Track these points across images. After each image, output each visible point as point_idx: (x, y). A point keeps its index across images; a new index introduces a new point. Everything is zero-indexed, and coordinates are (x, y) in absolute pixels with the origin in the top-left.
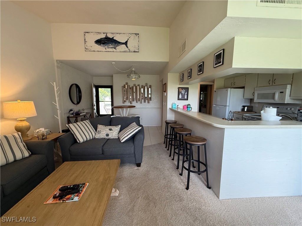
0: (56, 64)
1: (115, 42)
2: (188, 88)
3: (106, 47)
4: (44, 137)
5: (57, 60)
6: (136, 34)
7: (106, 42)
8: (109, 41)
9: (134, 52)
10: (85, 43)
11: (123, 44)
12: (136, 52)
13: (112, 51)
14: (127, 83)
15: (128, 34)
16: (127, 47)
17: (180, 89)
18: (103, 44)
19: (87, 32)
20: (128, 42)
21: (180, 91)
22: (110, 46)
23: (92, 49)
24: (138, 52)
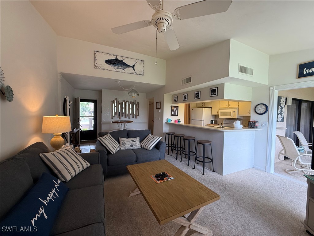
0: (59, 77)
1: (124, 64)
2: (178, 106)
3: (115, 67)
5: (61, 73)
6: (142, 61)
7: (116, 63)
8: (118, 62)
9: (140, 75)
10: (95, 61)
11: (131, 67)
12: (141, 75)
13: (121, 71)
14: (116, 99)
15: (135, 60)
16: (134, 70)
18: (113, 64)
19: (98, 52)
20: (135, 66)
22: (119, 67)
23: (102, 68)
24: (143, 75)
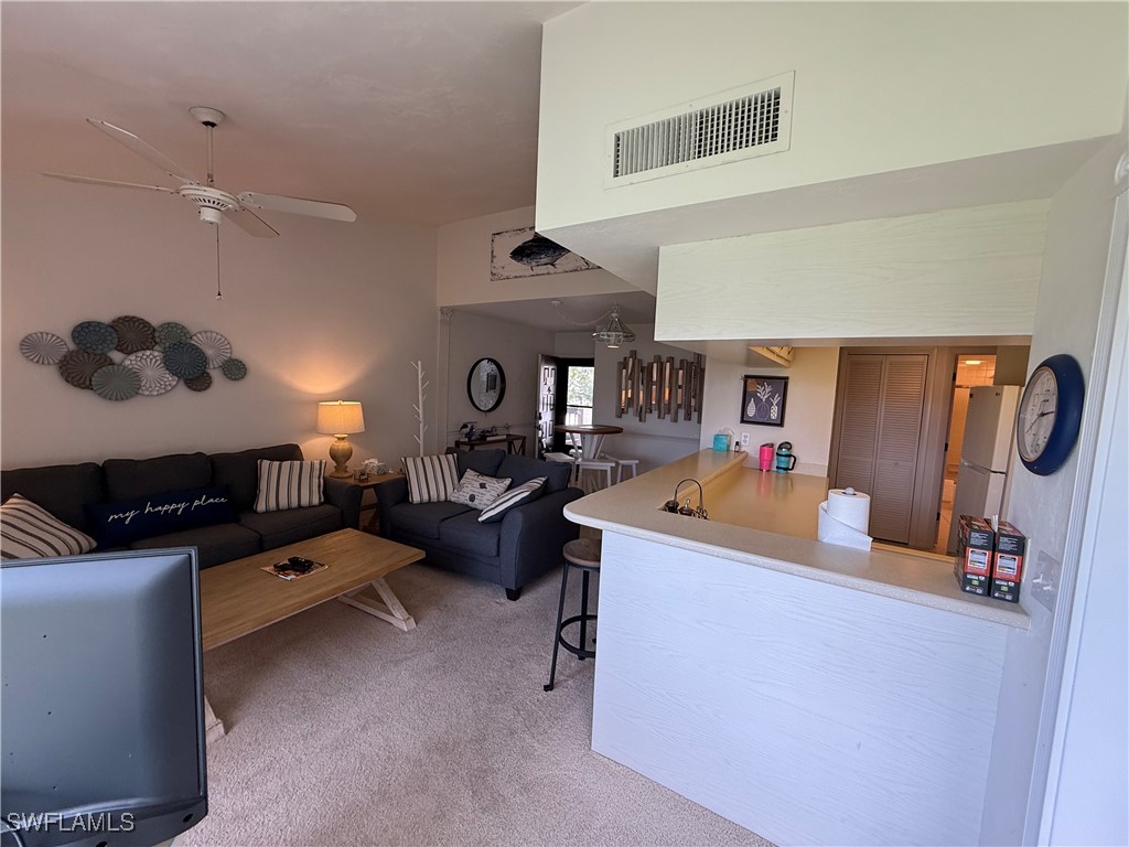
0: (439, 316)
1: (553, 249)
2: (787, 378)
3: (534, 263)
4: (362, 477)
5: (442, 308)
7: (534, 250)
8: (540, 246)
10: (492, 262)
13: (546, 272)
14: (634, 354)
17: (749, 381)
18: (528, 256)
19: (498, 234)
21: (749, 389)
22: (542, 260)
23: (505, 274)
